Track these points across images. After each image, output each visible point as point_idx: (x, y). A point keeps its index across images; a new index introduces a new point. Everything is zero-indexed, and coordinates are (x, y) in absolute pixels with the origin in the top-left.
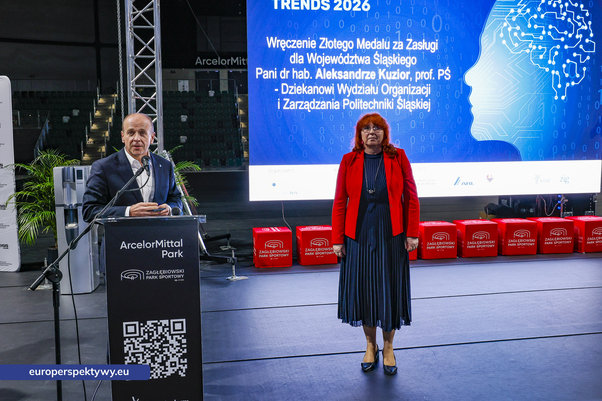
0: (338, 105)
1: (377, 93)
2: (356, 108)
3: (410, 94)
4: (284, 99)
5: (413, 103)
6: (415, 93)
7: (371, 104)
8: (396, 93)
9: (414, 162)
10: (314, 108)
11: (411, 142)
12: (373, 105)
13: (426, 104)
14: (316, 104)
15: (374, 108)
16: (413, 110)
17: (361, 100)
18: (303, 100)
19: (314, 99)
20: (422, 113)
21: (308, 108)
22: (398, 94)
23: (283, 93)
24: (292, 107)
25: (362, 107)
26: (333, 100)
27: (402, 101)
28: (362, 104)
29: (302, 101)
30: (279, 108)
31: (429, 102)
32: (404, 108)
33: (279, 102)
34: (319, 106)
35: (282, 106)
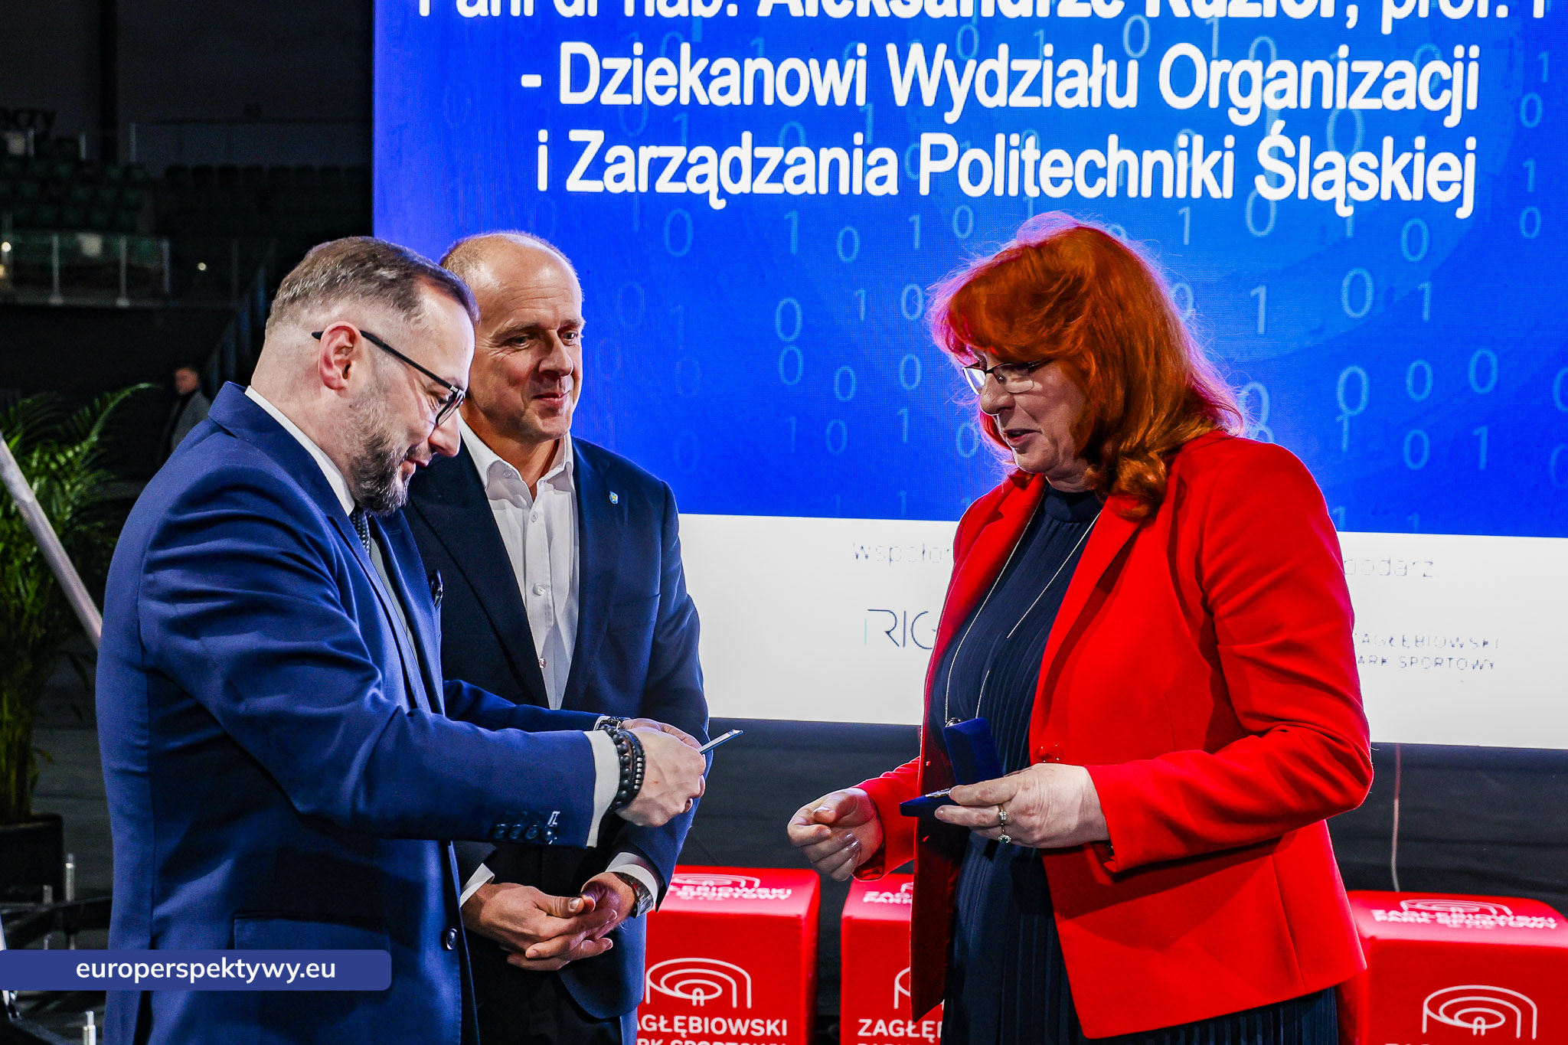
0: (891, 170)
1: (1131, 100)
2: (999, 191)
3: (1341, 104)
4: (575, 135)
5: (1364, 166)
6: (1374, 104)
7: (1091, 166)
8: (1253, 102)
9: (1360, 524)
10: (743, 187)
11: (1343, 406)
12: (1103, 173)
13: (1445, 167)
14: (758, 164)
15: (1112, 193)
16: (1357, 205)
17: (1031, 141)
18: (684, 139)
19: (747, 137)
20: (1416, 227)
21: (711, 186)
22: (1263, 106)
23: (568, 97)
24: (619, 178)
25: (1037, 182)
26: (858, 138)
27: (1290, 152)
28: (1037, 164)
29: (676, 143)
30: (543, 185)
31: (1470, 159)
32: (1303, 194)
33: (543, 152)
34: (777, 176)
35: (560, 172)
